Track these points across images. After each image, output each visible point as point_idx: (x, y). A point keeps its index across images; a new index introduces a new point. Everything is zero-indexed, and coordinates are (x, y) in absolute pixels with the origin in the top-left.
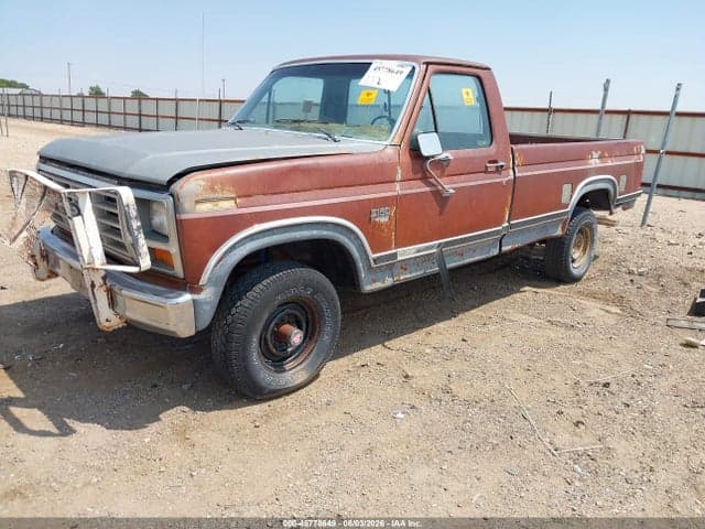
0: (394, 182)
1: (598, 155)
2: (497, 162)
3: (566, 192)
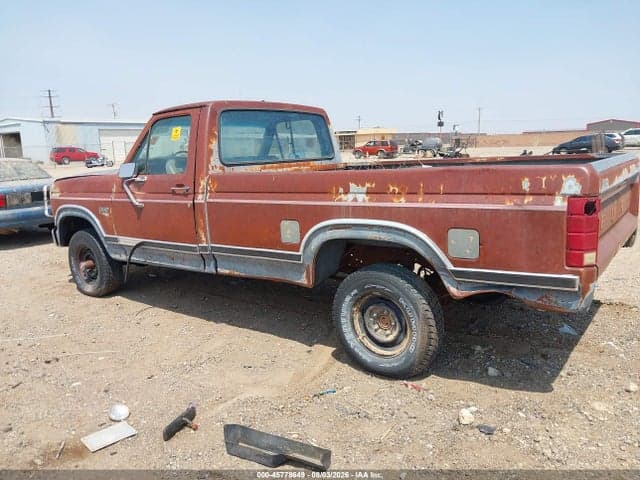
0: (111, 192)
1: (365, 189)
2: (182, 186)
3: (289, 230)
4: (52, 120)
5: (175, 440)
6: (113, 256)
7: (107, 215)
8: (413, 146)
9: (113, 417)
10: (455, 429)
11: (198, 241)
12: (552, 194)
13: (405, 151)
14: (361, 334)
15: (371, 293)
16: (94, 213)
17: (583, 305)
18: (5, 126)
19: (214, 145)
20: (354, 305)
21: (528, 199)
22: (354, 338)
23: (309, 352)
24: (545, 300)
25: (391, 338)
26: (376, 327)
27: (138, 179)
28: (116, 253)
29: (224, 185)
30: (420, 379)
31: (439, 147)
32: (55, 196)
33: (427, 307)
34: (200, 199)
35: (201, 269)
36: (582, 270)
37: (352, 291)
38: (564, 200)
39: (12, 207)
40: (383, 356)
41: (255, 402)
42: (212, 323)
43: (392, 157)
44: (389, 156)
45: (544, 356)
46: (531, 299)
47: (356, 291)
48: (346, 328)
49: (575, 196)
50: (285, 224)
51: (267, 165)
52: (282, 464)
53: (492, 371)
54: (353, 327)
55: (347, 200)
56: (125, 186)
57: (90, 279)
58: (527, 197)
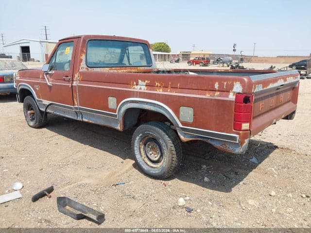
0: (39, 78)
1: (145, 84)
2: (68, 77)
3: (112, 102)
4: (46, 41)
5: (38, 202)
6: (41, 109)
7: (37, 89)
8: (218, 61)
9: (15, 189)
10: (174, 208)
11: (74, 104)
12: (228, 92)
13: (214, 63)
14: (144, 155)
15: (148, 136)
16: (32, 88)
17: (241, 150)
18: (23, 43)
19: (83, 57)
20: (141, 141)
21: (217, 93)
22: (141, 158)
23: (122, 162)
24: (224, 146)
25: (157, 159)
26: (151, 152)
27: (50, 72)
28: (42, 108)
29: (86, 78)
30: (169, 180)
31: (231, 62)
32: (18, 78)
33: (172, 145)
34: (75, 84)
35: (75, 118)
36: (241, 132)
37: (139, 134)
38: (233, 95)
39: (7, 82)
40: (152, 167)
41: (84, 186)
42: (83, 144)
43: (207, 66)
44: (205, 65)
45: (236, 173)
46: (217, 145)
47: (141, 134)
48: (137, 152)
49: (239, 93)
50: (110, 99)
51: (113, 68)
52: (82, 218)
53: (206, 179)
54: (140, 152)
55: (137, 88)
56: (45, 76)
57: (32, 120)
58: (217, 92)
